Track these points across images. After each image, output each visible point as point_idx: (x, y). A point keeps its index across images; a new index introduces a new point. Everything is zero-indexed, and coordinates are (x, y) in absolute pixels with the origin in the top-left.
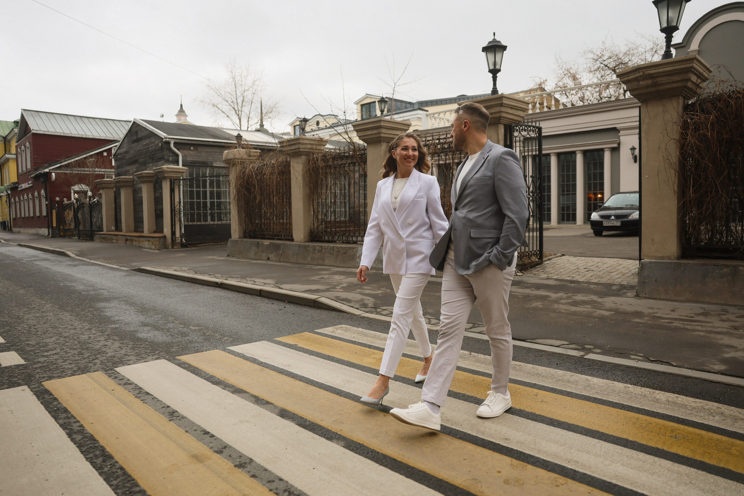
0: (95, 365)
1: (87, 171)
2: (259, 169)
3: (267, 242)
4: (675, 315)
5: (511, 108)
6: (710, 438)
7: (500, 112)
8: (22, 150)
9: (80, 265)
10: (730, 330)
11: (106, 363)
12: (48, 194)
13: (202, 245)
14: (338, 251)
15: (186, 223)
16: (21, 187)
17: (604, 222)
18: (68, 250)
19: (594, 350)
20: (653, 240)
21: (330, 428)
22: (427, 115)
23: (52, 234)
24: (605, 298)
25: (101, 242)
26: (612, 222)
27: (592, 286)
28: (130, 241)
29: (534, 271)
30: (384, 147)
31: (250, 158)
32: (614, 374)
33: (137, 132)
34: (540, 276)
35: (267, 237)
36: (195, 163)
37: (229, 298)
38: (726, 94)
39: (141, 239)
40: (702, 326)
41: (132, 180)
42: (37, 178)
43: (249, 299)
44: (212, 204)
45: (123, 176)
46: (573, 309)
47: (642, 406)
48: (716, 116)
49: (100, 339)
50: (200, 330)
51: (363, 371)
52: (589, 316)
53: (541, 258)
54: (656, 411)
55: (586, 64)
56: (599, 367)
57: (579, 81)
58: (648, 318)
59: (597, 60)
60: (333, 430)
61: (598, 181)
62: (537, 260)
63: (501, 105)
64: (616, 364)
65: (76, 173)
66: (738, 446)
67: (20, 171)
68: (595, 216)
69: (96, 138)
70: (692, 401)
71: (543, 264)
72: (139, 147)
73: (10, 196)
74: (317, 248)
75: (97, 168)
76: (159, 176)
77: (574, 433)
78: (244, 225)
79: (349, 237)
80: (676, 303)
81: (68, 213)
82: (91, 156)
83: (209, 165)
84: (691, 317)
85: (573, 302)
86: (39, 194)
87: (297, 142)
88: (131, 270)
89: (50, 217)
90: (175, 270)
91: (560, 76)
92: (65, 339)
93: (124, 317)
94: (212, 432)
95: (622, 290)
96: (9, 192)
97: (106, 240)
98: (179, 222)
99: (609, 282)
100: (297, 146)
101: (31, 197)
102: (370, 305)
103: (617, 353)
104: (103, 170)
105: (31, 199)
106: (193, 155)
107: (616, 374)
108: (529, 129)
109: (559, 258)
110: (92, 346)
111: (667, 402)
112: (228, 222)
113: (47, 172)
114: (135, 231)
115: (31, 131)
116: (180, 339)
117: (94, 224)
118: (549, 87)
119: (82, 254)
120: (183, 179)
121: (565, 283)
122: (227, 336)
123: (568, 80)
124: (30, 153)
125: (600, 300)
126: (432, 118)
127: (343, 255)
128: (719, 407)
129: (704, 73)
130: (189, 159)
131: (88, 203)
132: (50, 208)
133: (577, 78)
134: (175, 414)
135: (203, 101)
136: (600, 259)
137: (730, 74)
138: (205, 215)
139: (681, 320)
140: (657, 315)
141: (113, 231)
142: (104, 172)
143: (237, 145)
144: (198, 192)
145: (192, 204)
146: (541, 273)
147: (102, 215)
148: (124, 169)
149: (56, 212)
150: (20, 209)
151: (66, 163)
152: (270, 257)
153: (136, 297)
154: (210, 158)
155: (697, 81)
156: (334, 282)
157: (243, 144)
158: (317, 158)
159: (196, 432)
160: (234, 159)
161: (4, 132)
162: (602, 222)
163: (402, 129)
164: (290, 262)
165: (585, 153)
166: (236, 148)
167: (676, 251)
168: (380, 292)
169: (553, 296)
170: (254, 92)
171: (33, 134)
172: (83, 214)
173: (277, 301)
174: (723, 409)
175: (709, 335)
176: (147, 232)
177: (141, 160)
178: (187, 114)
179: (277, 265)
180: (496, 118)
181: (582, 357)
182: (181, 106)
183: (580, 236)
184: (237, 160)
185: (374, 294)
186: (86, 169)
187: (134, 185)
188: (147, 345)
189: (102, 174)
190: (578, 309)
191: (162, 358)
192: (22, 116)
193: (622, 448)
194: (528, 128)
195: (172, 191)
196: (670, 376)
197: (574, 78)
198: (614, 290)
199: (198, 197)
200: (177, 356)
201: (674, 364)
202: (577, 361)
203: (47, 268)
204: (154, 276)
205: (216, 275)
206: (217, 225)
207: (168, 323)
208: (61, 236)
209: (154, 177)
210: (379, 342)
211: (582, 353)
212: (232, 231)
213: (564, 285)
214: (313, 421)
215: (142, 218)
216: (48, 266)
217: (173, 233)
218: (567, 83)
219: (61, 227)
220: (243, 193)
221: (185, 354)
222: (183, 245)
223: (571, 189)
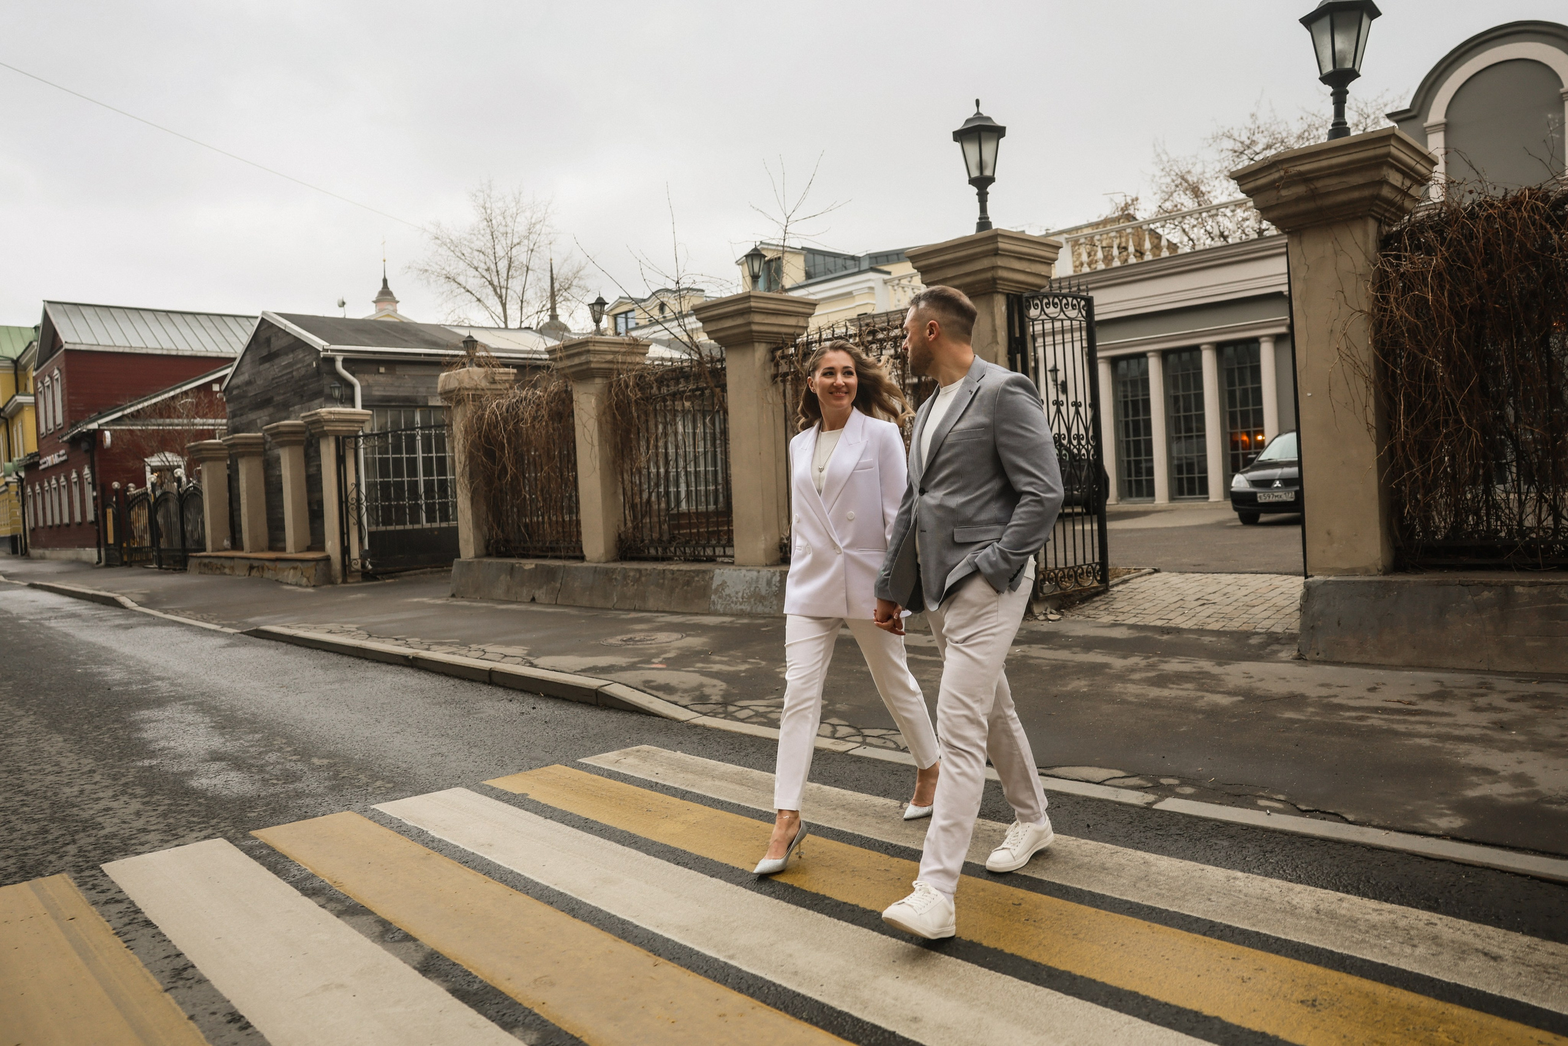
0: (61, 857)
1: (177, 424)
2: (511, 409)
3: (529, 564)
4: (1375, 700)
5: (1020, 259)
6: (1393, 1002)
7: (994, 268)
8: (46, 385)
9: (139, 625)
10: (1489, 732)
11: (89, 852)
12: (97, 476)
13: (407, 573)
14: (672, 579)
15: (374, 528)
16: (45, 463)
17: (1259, 495)
18: (123, 594)
19: (1178, 790)
20: (1329, 533)
21: (519, 999)
22: (885, 282)
23: (107, 560)
24: (1229, 664)
25: (200, 573)
26: (1276, 494)
27: (1207, 639)
28: (258, 570)
29: (1088, 609)
30: (760, 352)
31: (493, 386)
32: (1211, 846)
33: (268, 341)
34: (1099, 620)
35: (531, 552)
36: (389, 401)
37: (422, 691)
38: (1465, 209)
39: (280, 565)
40: (1429, 724)
41: (262, 441)
42: (75, 442)
43: (466, 692)
44: (429, 485)
45: (243, 432)
46: (1154, 692)
47: (1254, 925)
48: (1446, 259)
49: (101, 795)
50: (330, 766)
51: (649, 854)
52: (1185, 707)
53: (1104, 580)
54: (1283, 937)
55: (1219, 161)
56: (1180, 829)
57: (1206, 198)
58: (1313, 710)
59: (1242, 153)
60: (526, 1004)
61: (1251, 408)
62: (1096, 584)
63: (996, 253)
64: (1221, 821)
65: (153, 430)
66: (1453, 1023)
67: (43, 429)
68: (1240, 482)
69: (199, 354)
70: (1374, 910)
71: (1110, 593)
72: (273, 370)
73: (25, 483)
74: (632, 574)
75: (199, 417)
76: (313, 431)
77: (1077, 1000)
78: (485, 529)
79: (699, 549)
80: (1382, 673)
81: (138, 515)
82: (186, 393)
83: (421, 404)
84: (1410, 703)
85: (1158, 676)
86: (80, 476)
87: (583, 349)
88: (241, 633)
89: (101, 524)
90: (330, 632)
91: (1166, 190)
92: (25, 798)
93: (180, 741)
94: (249, 1017)
95: (1269, 645)
96: (22, 474)
97: (212, 569)
98: (356, 527)
99: (1245, 628)
100: (583, 358)
101: (64, 484)
102: (716, 698)
103: (1229, 794)
104: (211, 421)
105: (64, 486)
106: (384, 384)
107: (1214, 847)
108: (1064, 301)
109: (1147, 577)
110: (76, 812)
111: (1314, 915)
112: (453, 523)
113: (94, 430)
114: (271, 548)
115: (62, 346)
116: (279, 789)
117: (188, 535)
118: (1145, 212)
119: (151, 601)
120: (366, 436)
121: (1149, 634)
122: (383, 779)
123: (1183, 196)
124: (62, 391)
125: (1216, 670)
126: (896, 288)
127: (683, 586)
128: (1433, 921)
129: (1418, 167)
130: (378, 392)
131: (175, 492)
132: (101, 504)
133: (1202, 192)
134: (185, 975)
135: (426, 271)
136: (1234, 576)
137: (1472, 166)
138: (415, 510)
139: (1385, 710)
140: (1335, 701)
141: (226, 550)
142: (213, 425)
143: (465, 360)
144: (398, 462)
145: (385, 486)
146: (1102, 613)
147: (203, 516)
148: (245, 419)
149: (113, 513)
150: (44, 508)
151: (132, 409)
152: (536, 596)
153: (224, 695)
154: (421, 389)
155: (1403, 183)
156: (652, 648)
157: (479, 357)
158: (625, 381)
159: (214, 1017)
160: (459, 389)
161: (14, 350)
162: (1255, 494)
163: (799, 313)
164: (576, 606)
165: (1219, 348)
166: (464, 366)
167: (1379, 556)
168: (743, 667)
169: (1118, 663)
170: (531, 247)
171: (66, 350)
172: (167, 516)
173: (523, 694)
174: (1439, 927)
175: (1440, 745)
176: (293, 551)
177: (278, 399)
178: (397, 299)
179: (548, 613)
180: (987, 280)
181: (1148, 807)
182: (385, 281)
183: (1212, 526)
184: (466, 393)
185: (729, 673)
186: (176, 421)
187: (265, 450)
188: (200, 804)
189: (208, 430)
190: (1165, 693)
191: (219, 834)
192: (46, 316)
193: (1182, 1036)
194: (1061, 301)
195: (341, 460)
196: (1338, 847)
197: (1196, 191)
198: (1254, 646)
199: (398, 473)
200: (254, 829)
201: (1351, 818)
202: (1135, 816)
203: (67, 635)
204: (284, 644)
205: (410, 640)
206: (440, 529)
207: (266, 752)
208: (124, 564)
209: (304, 432)
210: (709, 783)
211: (1150, 798)
212: (462, 544)
213: (1145, 637)
214: (488, 981)
215: (282, 520)
216: (71, 631)
217: (345, 550)
218: (1182, 204)
219: (125, 545)
220: (479, 461)
221: (273, 824)
222: (367, 576)
223: (1194, 425)
